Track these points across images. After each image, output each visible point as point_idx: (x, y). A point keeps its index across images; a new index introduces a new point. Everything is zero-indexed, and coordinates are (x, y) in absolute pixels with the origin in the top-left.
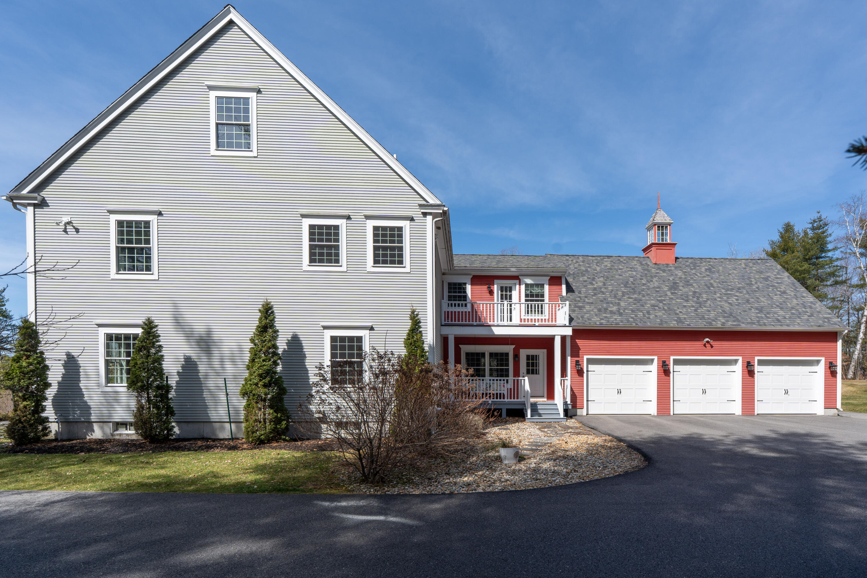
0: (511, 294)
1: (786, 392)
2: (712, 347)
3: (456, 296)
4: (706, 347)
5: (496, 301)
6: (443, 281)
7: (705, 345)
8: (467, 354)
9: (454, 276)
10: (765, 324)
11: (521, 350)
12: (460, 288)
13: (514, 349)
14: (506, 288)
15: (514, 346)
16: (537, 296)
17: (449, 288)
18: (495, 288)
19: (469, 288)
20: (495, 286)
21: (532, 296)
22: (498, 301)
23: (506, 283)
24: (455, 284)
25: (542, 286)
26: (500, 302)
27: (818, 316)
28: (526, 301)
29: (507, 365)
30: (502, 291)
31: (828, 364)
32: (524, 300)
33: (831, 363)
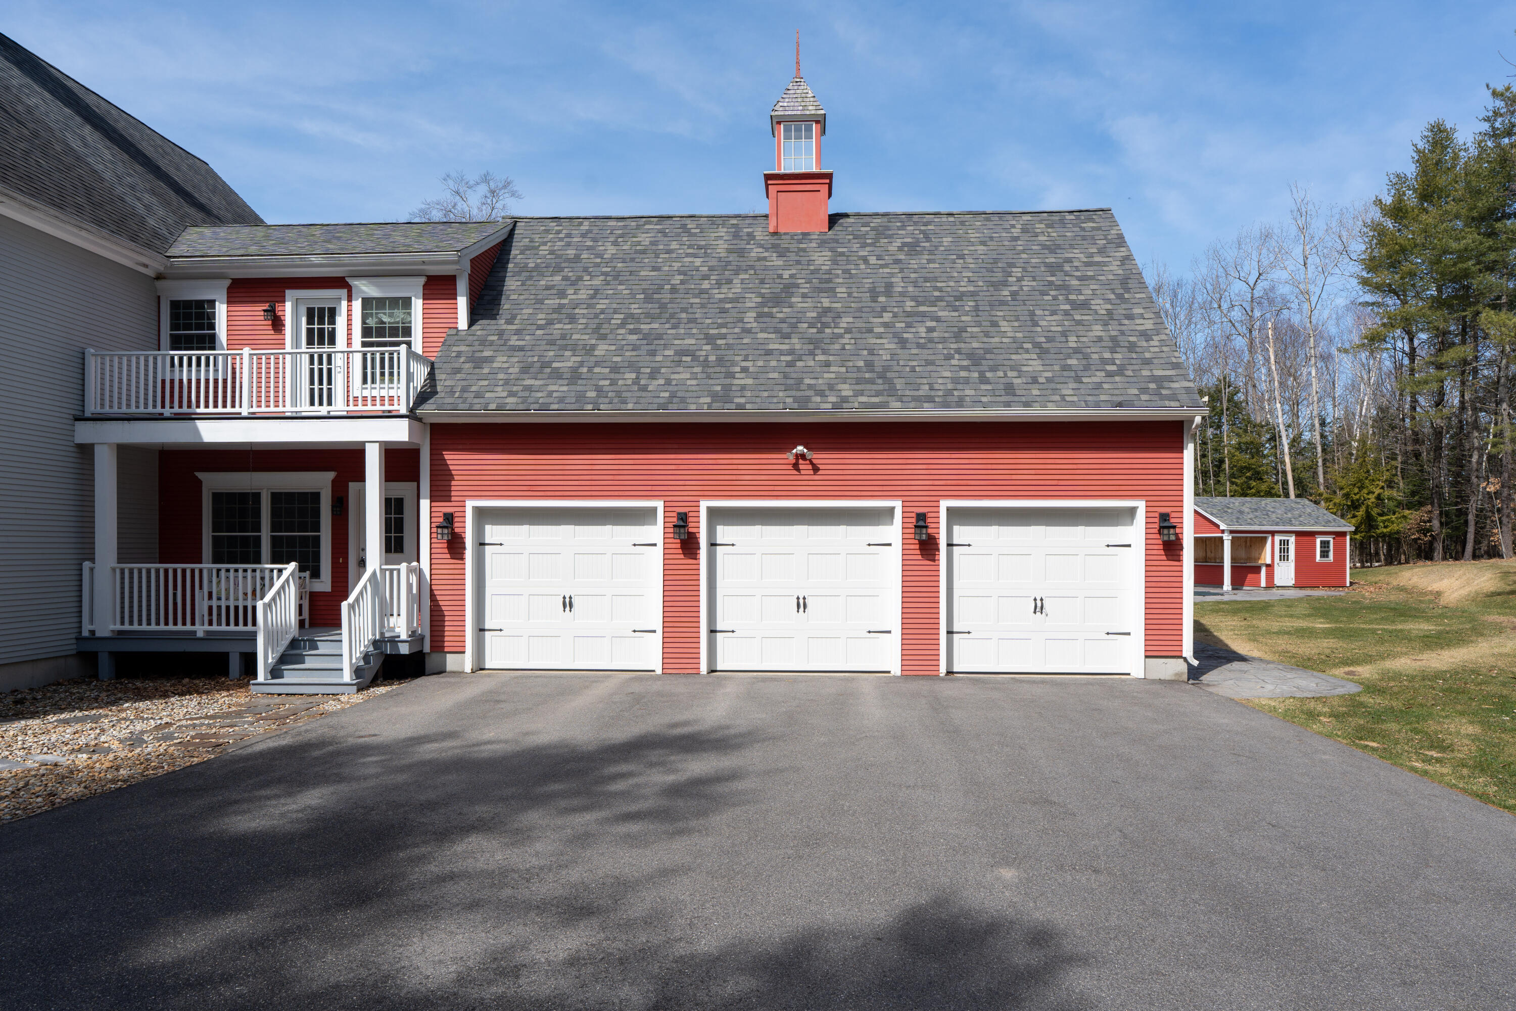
0: (334, 329)
1: (1039, 607)
2: (816, 469)
3: (192, 336)
4: (798, 470)
5: (288, 348)
6: (159, 297)
7: (796, 466)
8: (217, 497)
9: (185, 283)
10: (960, 403)
11: (350, 484)
12: (201, 316)
13: (333, 481)
14: (321, 310)
15: (331, 475)
16: (394, 332)
17: (174, 317)
18: (288, 310)
19: (221, 310)
20: (288, 305)
21: (381, 332)
22: (297, 345)
23: (321, 297)
24: (188, 304)
25: (406, 303)
26: (304, 349)
27: (1138, 374)
28: (364, 344)
29: (317, 527)
30: (310, 321)
31: (1157, 520)
32: (360, 344)
33: (1164, 517)
